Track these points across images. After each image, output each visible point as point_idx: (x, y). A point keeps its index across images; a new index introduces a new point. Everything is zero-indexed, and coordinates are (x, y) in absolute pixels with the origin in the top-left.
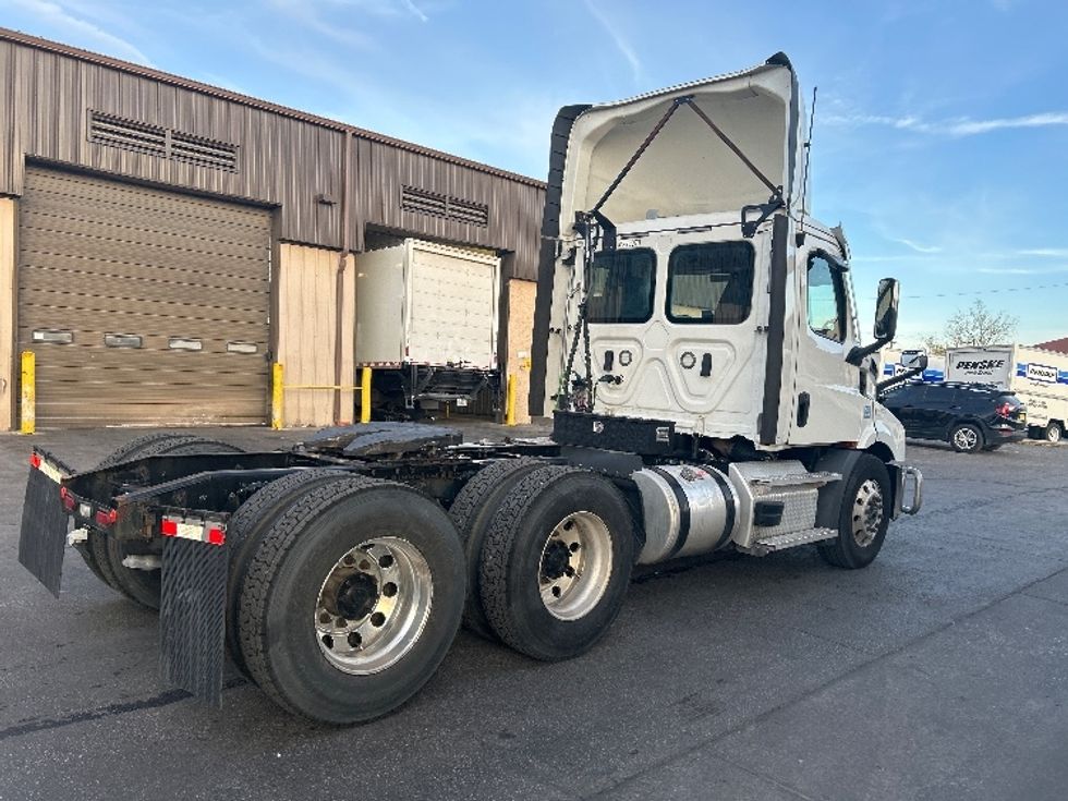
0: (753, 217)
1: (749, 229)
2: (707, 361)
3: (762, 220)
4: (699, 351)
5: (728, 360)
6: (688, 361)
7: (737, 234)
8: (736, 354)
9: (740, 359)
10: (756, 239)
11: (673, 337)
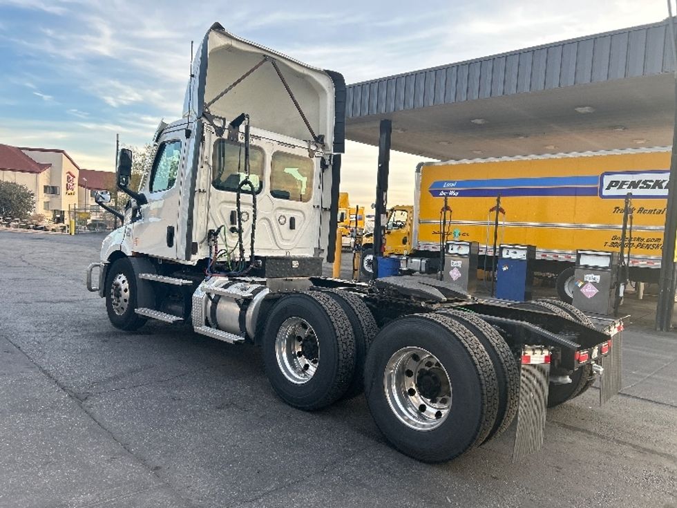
2: (292, 220)
4: (289, 215)
6: (282, 220)
7: (306, 154)
8: (305, 219)
9: (307, 221)
10: (314, 159)
11: (276, 205)
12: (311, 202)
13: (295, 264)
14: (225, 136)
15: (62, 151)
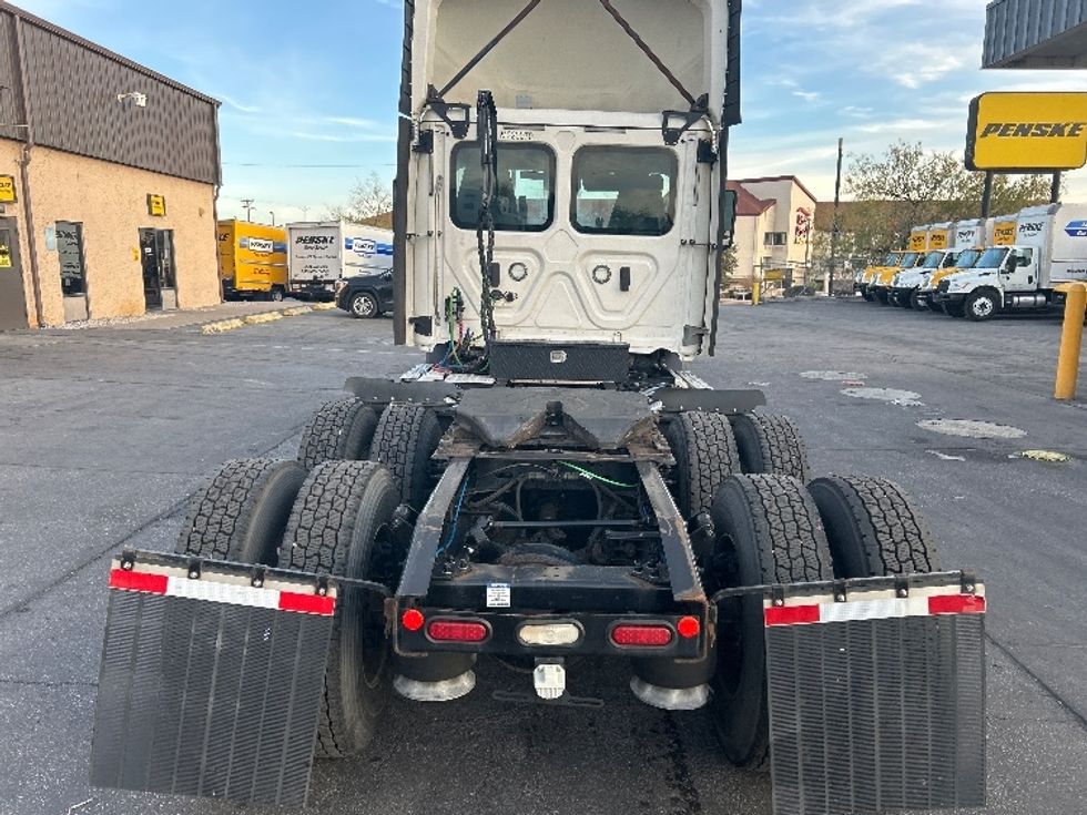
0: (675, 123)
1: (671, 136)
2: (625, 274)
3: (686, 128)
4: (615, 264)
5: (649, 275)
6: (601, 275)
7: (657, 140)
8: (658, 268)
9: (663, 273)
10: (678, 148)
11: (584, 248)
12: (675, 234)
13: (559, 358)
14: (472, 135)
15: (791, 178)
